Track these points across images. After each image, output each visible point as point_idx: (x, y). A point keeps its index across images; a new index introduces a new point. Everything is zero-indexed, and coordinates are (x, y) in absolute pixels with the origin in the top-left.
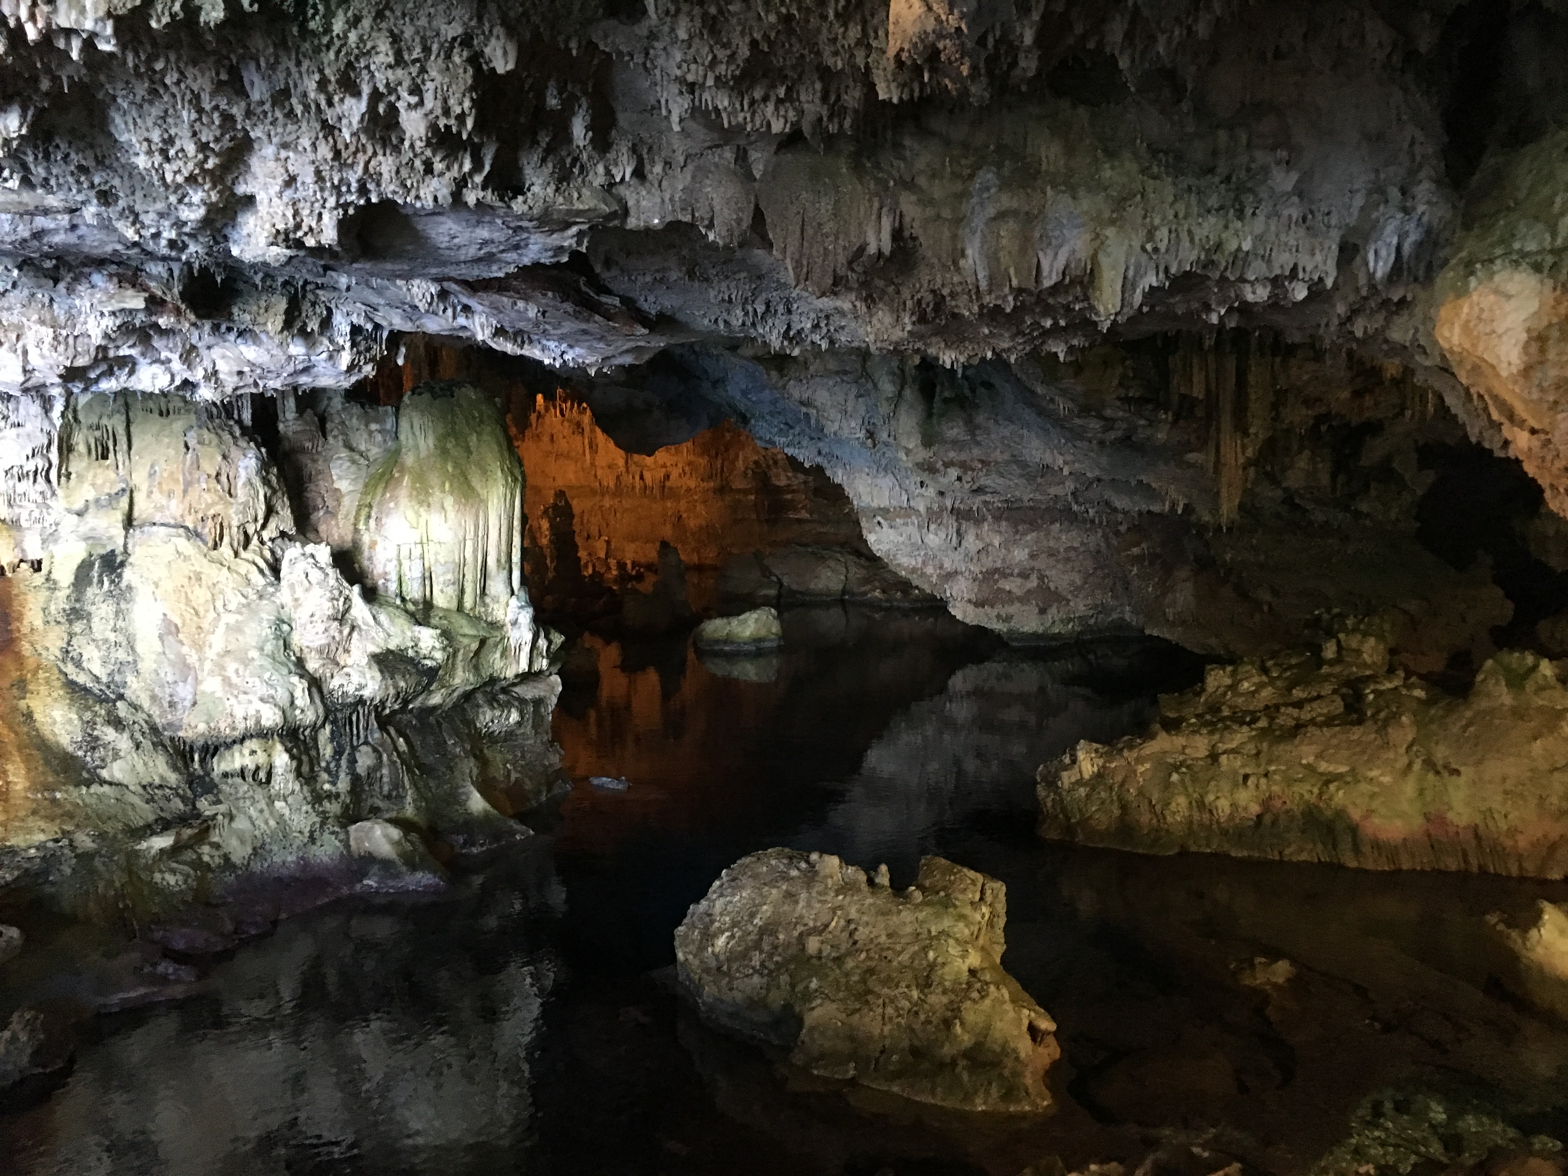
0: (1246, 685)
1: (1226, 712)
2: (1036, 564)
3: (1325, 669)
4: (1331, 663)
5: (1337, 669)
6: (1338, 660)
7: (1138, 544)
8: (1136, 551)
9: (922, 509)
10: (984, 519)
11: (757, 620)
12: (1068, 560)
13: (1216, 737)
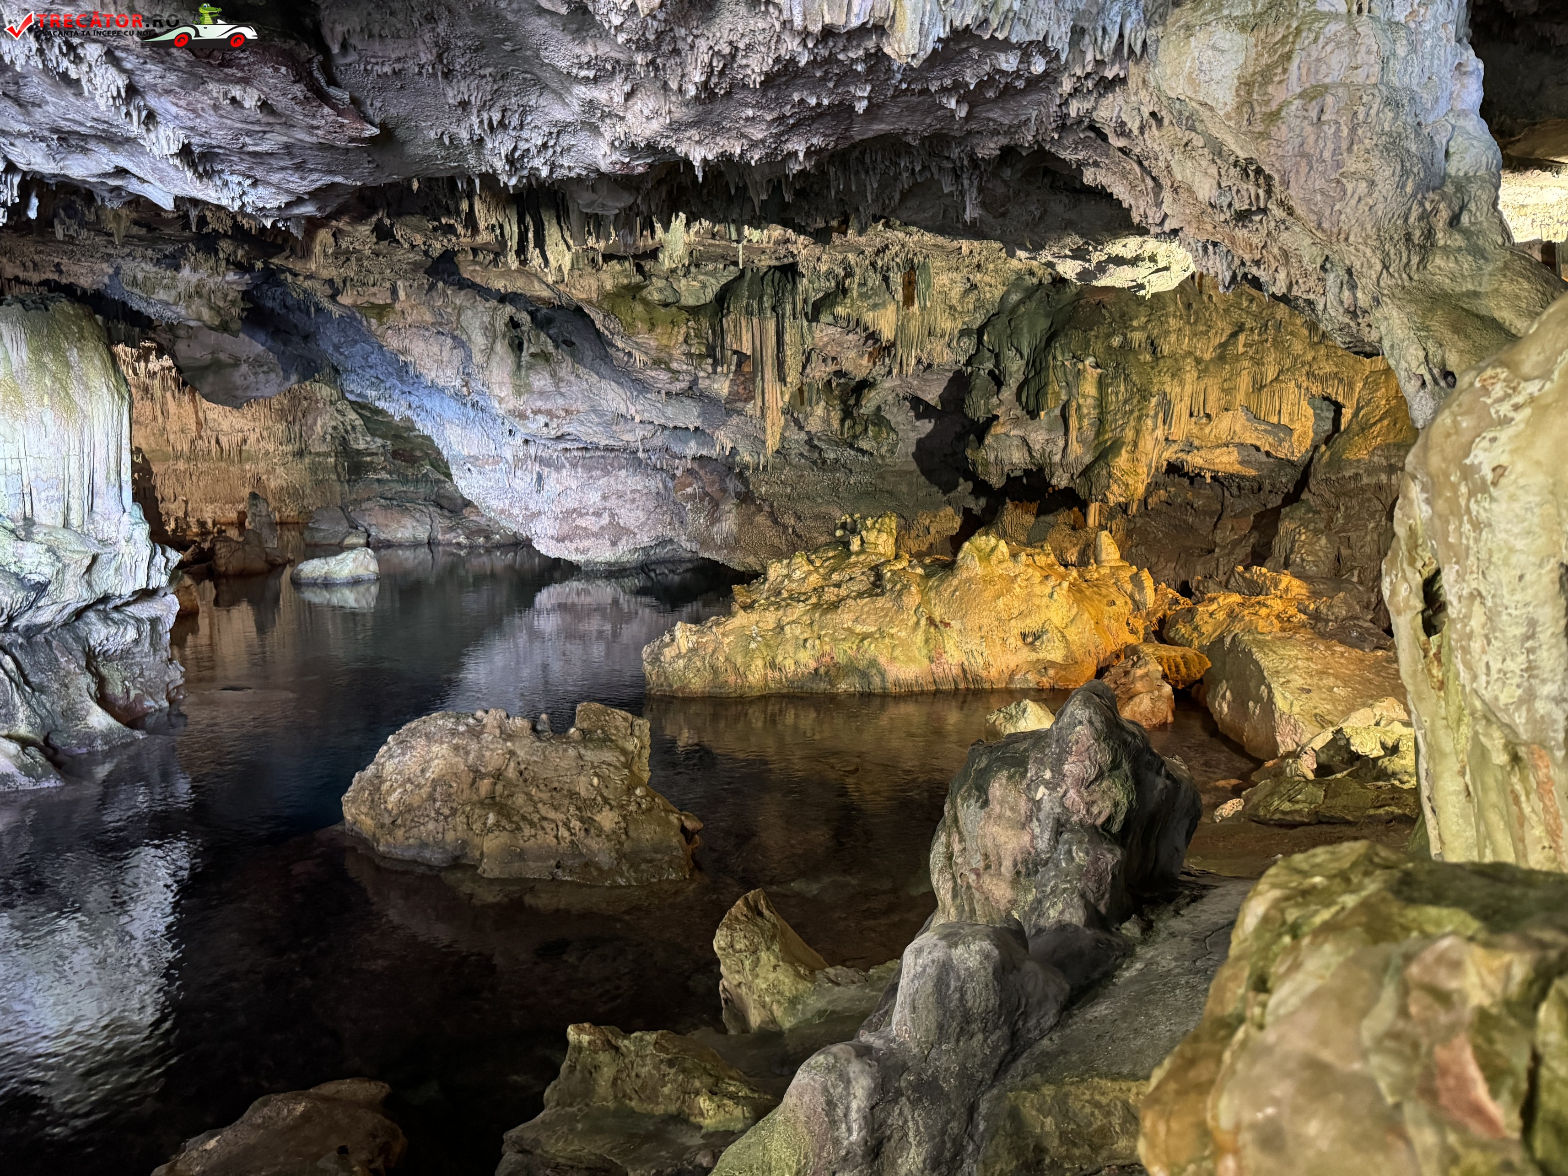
0: (798, 573)
1: (785, 594)
2: (608, 505)
3: (853, 559)
4: (858, 554)
5: (862, 558)
6: (862, 551)
7: (690, 485)
8: (689, 490)
9: (509, 457)
10: (563, 466)
11: (354, 560)
12: (633, 501)
13: (781, 612)
